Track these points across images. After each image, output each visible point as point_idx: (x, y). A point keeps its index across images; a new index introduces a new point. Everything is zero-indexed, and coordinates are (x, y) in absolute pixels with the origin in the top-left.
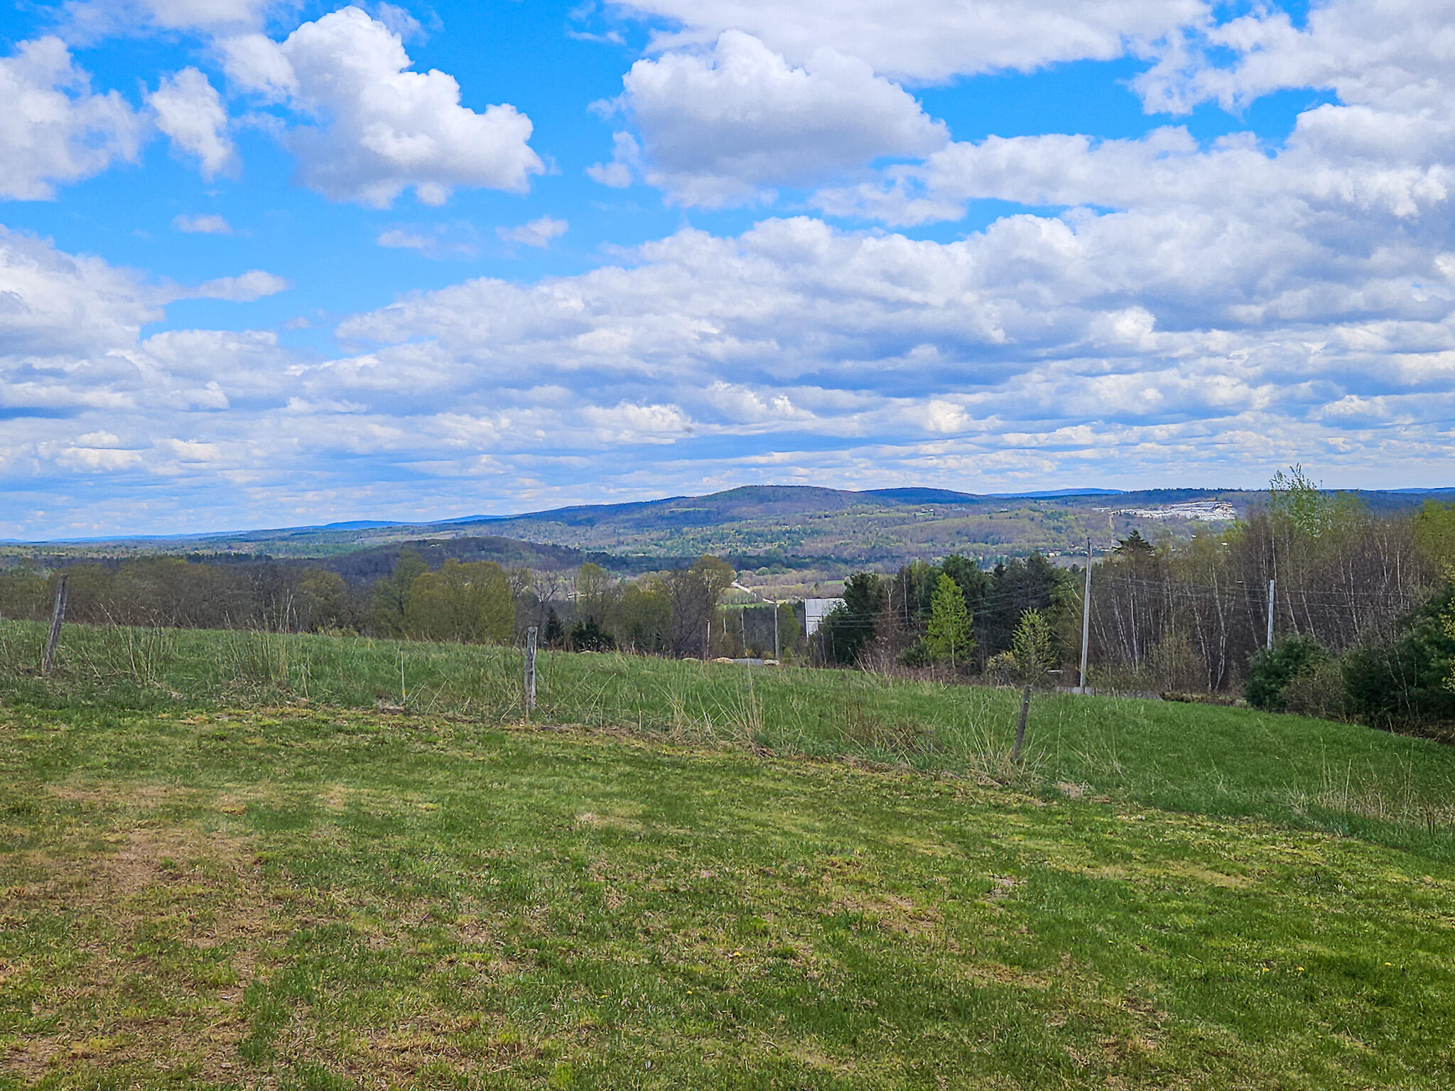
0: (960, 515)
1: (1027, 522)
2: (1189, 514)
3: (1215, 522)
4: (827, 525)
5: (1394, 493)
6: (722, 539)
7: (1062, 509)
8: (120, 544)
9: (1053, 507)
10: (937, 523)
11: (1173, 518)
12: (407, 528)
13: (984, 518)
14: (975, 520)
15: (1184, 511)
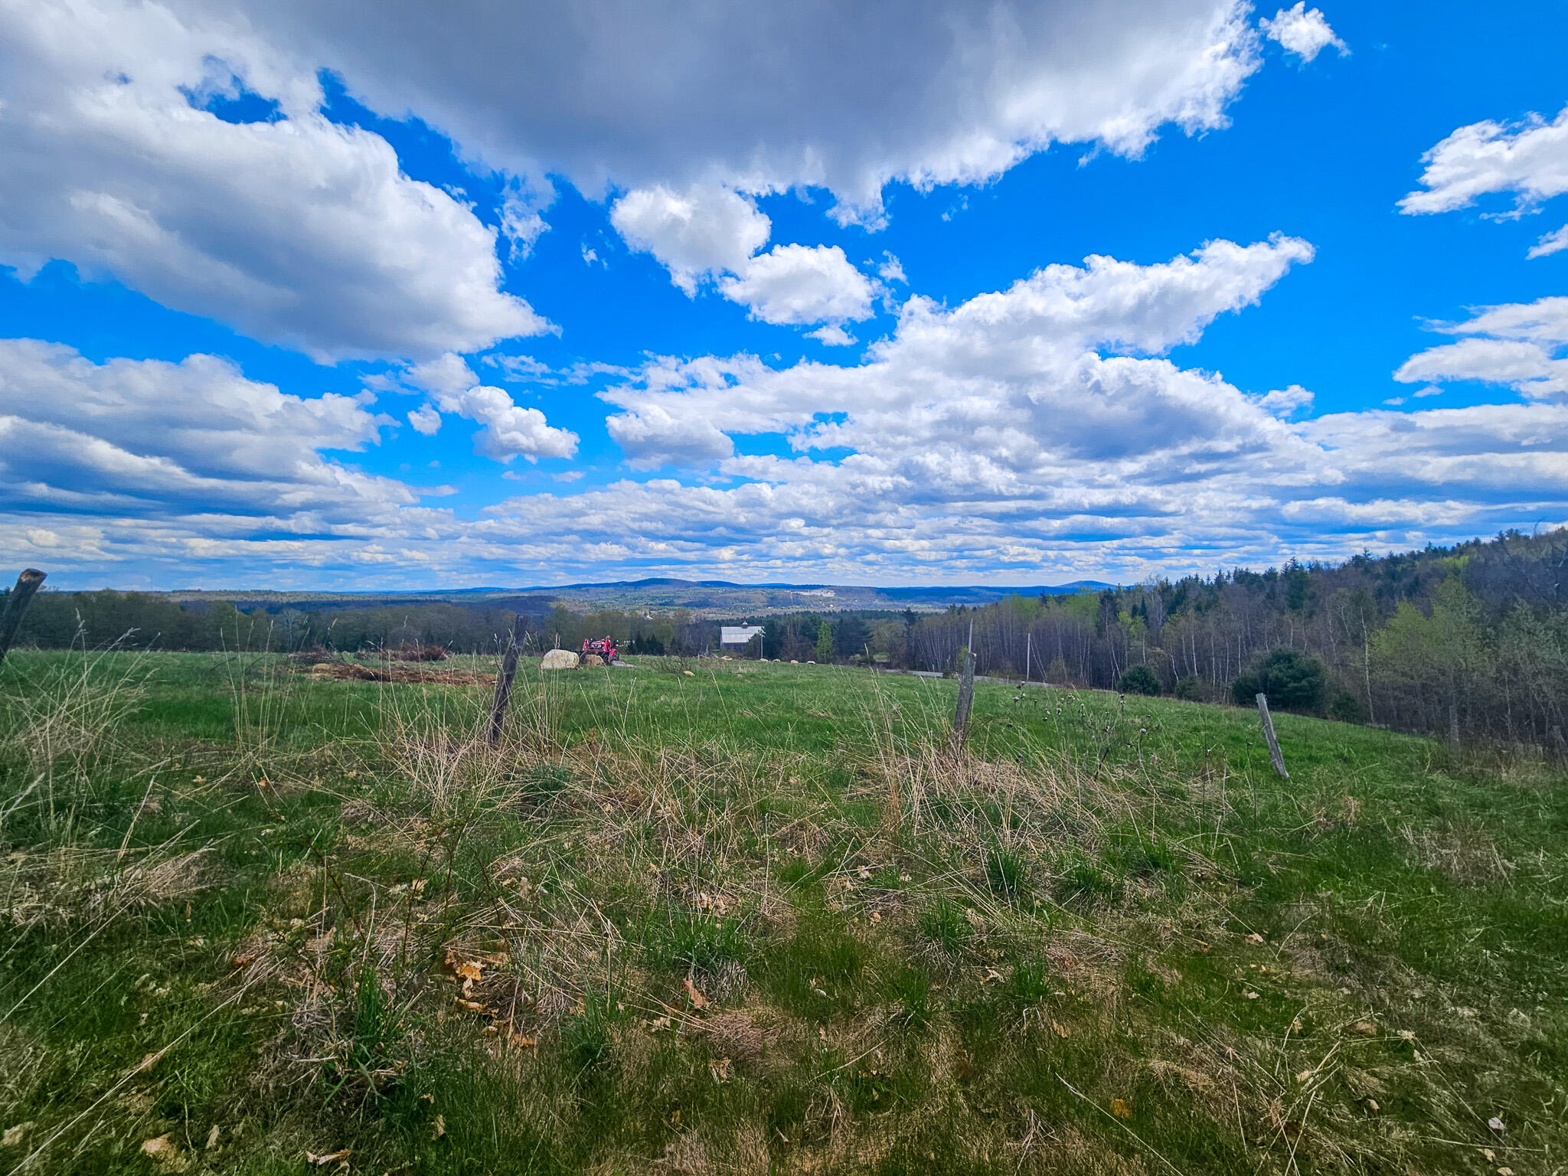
0: (734, 592)
3: (828, 597)
4: (683, 594)
5: (889, 589)
6: (642, 598)
7: (773, 590)
8: (380, 593)
9: (769, 590)
10: (725, 595)
11: (813, 596)
12: (508, 591)
14: (742, 594)
15: (818, 593)
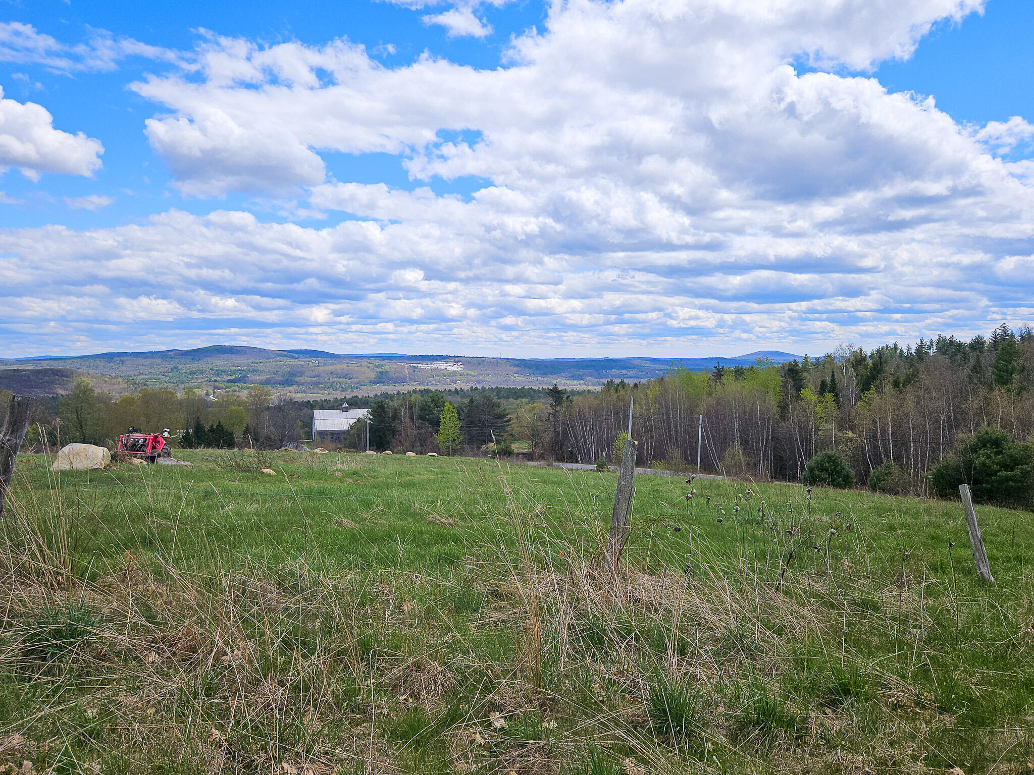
0: (332, 364)
1: (366, 368)
2: (442, 367)
3: (454, 371)
4: (261, 367)
5: (530, 361)
6: (202, 373)
7: (382, 362)
9: (378, 362)
10: (321, 368)
11: (435, 369)
12: (2, 362)
13: (345, 366)
14: (340, 367)
15: (440, 365)
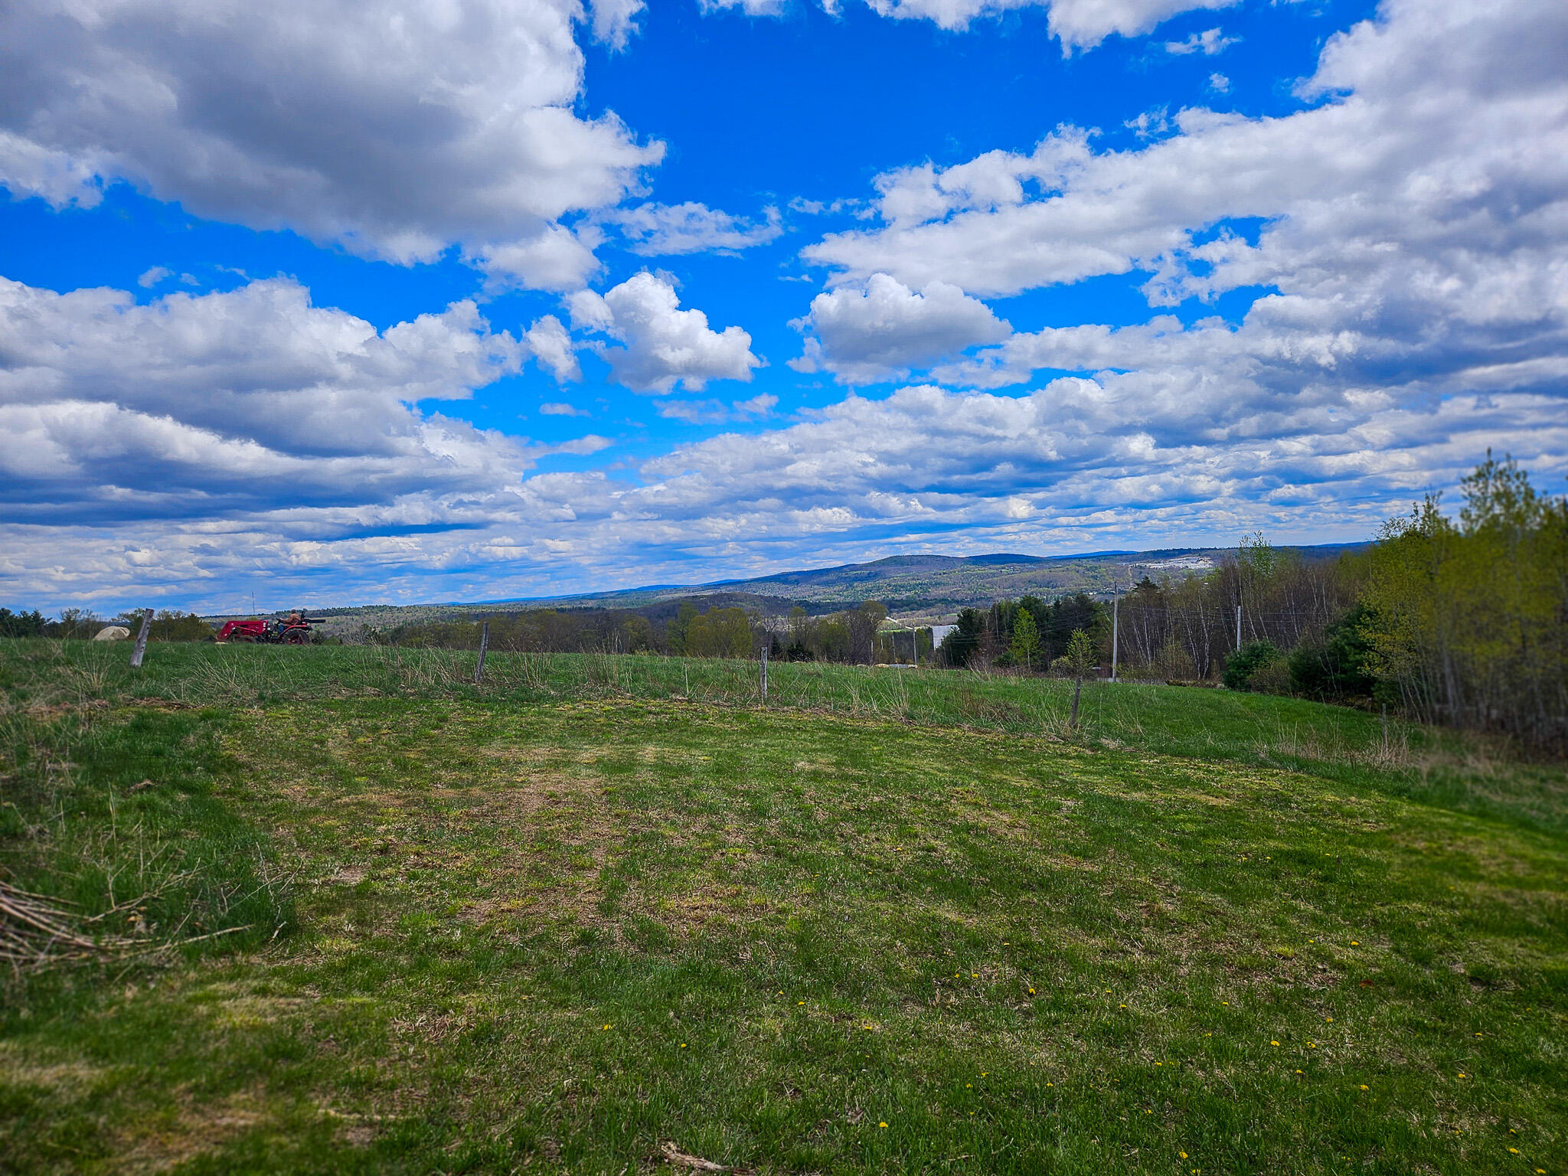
0: (1031, 570)
1: (1074, 573)
2: (1181, 565)
3: (1199, 570)
4: (944, 579)
5: (1320, 547)
6: (878, 590)
7: (1097, 564)
8: (517, 601)
9: (1091, 563)
10: (1016, 576)
11: (1171, 568)
12: (686, 588)
13: (1046, 571)
14: (1041, 573)
15: (1179, 563)
